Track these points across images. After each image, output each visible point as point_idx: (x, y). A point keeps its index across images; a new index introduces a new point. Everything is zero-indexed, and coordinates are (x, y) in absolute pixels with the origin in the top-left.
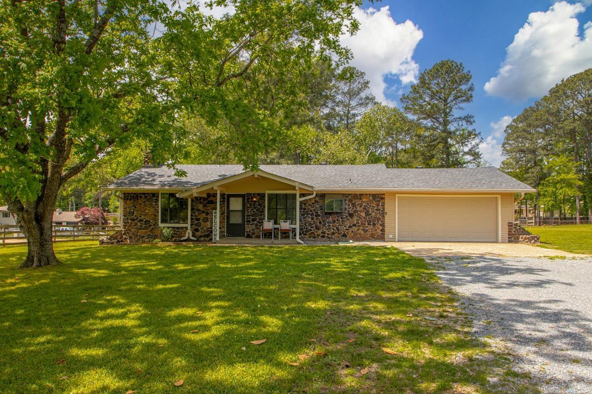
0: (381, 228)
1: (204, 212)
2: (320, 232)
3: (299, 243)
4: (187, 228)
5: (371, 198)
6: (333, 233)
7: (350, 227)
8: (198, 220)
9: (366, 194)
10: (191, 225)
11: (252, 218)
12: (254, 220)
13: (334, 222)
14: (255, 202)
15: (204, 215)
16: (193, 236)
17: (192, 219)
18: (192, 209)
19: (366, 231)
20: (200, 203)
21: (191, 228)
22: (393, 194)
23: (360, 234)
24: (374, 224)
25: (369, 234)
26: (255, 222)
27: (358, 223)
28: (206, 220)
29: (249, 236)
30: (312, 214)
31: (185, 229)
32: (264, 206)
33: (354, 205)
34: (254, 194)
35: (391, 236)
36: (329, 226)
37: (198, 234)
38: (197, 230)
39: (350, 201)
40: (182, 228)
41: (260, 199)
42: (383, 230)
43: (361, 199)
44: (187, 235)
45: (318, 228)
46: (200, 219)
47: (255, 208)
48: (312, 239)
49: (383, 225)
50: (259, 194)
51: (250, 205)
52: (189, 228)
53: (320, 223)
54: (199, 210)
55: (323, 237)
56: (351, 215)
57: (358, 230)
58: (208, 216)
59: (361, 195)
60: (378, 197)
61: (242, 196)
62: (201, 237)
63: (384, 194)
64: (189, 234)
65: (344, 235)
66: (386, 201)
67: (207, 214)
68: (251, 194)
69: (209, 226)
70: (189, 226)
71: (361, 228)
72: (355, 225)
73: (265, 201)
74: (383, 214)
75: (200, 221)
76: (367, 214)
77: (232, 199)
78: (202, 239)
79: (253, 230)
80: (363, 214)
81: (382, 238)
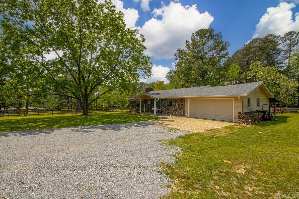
0: (183, 111)
3: (155, 115)
5: (180, 100)
6: (170, 113)
7: (174, 110)
9: (179, 99)
12: (152, 107)
13: (170, 108)
19: (178, 112)
22: (187, 98)
24: (181, 110)
27: (176, 109)
28: (143, 107)
30: (164, 106)
33: (175, 103)
35: (186, 115)
36: (169, 110)
39: (174, 101)
42: (184, 112)
45: (166, 111)
48: (164, 114)
49: (184, 110)
53: (166, 109)
55: (167, 113)
56: (174, 106)
57: (176, 112)
59: (177, 99)
60: (182, 100)
63: (184, 99)
65: (172, 114)
66: (185, 101)
72: (175, 110)
74: (184, 106)
76: (179, 106)
77: (149, 101)
80: (178, 106)
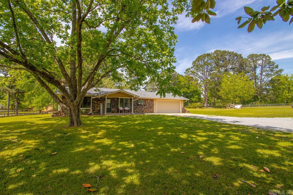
0: (153, 109)
1: (96, 104)
2: (136, 111)
3: (133, 114)
4: (90, 110)
5: (150, 100)
6: (140, 111)
7: (144, 109)
8: (94, 106)
10: (92, 108)
11: (114, 106)
12: (115, 107)
13: (140, 107)
14: (115, 101)
15: (97, 105)
16: (93, 112)
17: (92, 106)
18: (92, 103)
19: (149, 110)
20: (95, 101)
21: (92, 109)
22: (156, 99)
23: (147, 111)
24: (151, 108)
25: (149, 111)
26: (115, 108)
28: (97, 107)
29: (113, 112)
31: (89, 110)
32: (118, 102)
34: (115, 98)
35: (155, 112)
36: (138, 109)
37: (94, 112)
38: (94, 110)
39: (145, 101)
40: (88, 110)
41: (117, 100)
42: (153, 110)
43: (147, 101)
44: (90, 112)
46: (95, 106)
47: (115, 103)
49: (153, 108)
50: (117, 98)
51: (114, 102)
52: (91, 110)
53: (136, 108)
54: (95, 103)
55: (137, 112)
56: (145, 105)
58: (98, 105)
59: (147, 99)
60: (152, 100)
61: (111, 99)
62: (95, 113)
64: (91, 111)
65: (143, 112)
66: (154, 101)
67: (98, 104)
68: (114, 98)
69: (99, 109)
70: (91, 109)
71: (147, 109)
72: (146, 108)
73: (119, 100)
74: (153, 105)
75: (95, 107)
76: (149, 105)
78: (96, 113)
79: (114, 110)
80: (148, 105)
81: (153, 112)
